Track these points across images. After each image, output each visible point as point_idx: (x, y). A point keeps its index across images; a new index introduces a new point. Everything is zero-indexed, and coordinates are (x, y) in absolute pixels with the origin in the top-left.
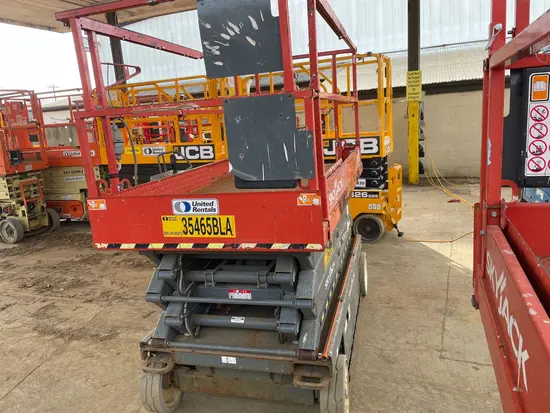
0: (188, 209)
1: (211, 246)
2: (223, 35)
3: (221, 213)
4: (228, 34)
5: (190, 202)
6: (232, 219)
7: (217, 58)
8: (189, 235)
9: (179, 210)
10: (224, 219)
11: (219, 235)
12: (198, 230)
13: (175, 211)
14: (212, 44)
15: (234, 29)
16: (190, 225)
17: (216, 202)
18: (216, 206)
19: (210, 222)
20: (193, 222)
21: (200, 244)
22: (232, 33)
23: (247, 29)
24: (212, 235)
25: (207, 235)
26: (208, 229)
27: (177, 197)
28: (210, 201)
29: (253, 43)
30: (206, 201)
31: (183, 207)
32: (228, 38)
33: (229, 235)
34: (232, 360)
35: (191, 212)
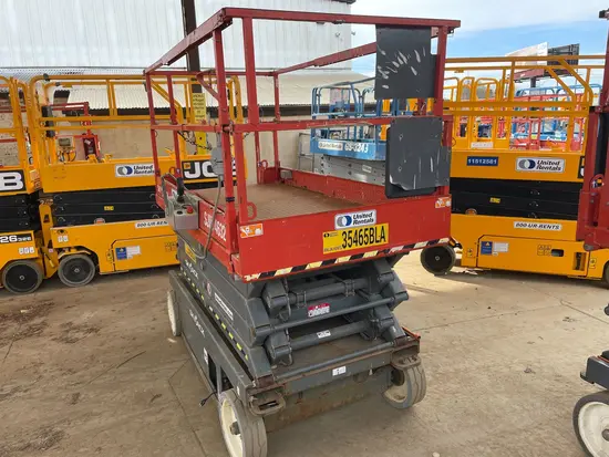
0: (349, 223)
1: (367, 255)
2: (395, 63)
3: (378, 223)
4: (398, 62)
5: (351, 215)
6: (386, 226)
7: (386, 82)
8: (347, 248)
9: (341, 225)
10: (379, 227)
11: (375, 244)
12: (356, 242)
13: (337, 227)
14: (384, 69)
15: (403, 59)
16: (350, 238)
17: (374, 212)
18: (374, 217)
19: (367, 232)
20: (352, 235)
21: (357, 255)
22: (401, 63)
23: (412, 61)
24: (369, 245)
25: (364, 245)
26: (365, 239)
27: (341, 212)
28: (368, 213)
29: (415, 74)
30: (366, 213)
31: (344, 221)
32: (398, 65)
33: (383, 242)
34: (342, 370)
35: (352, 224)
